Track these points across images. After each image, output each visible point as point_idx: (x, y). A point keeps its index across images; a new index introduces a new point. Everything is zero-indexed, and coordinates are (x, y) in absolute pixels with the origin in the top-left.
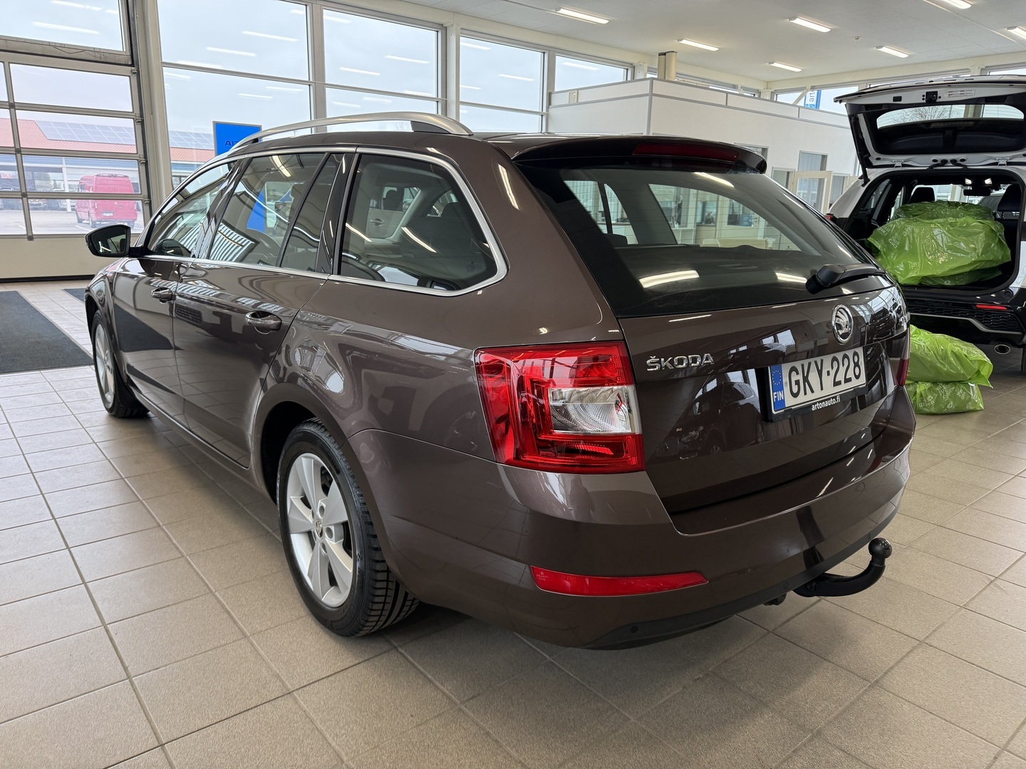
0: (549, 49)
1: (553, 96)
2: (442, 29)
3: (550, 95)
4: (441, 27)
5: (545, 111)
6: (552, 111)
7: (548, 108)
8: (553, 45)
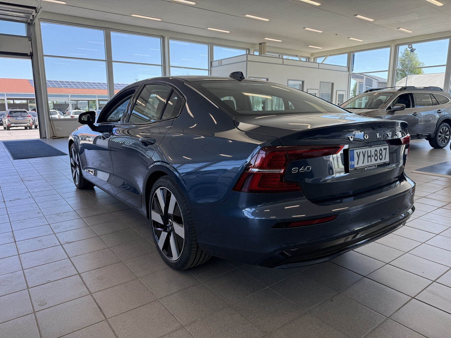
0: (210, 44)
1: (213, 63)
2: (163, 38)
3: (211, 62)
4: (162, 37)
5: (210, 69)
6: (213, 69)
7: (211, 68)
8: (212, 42)
